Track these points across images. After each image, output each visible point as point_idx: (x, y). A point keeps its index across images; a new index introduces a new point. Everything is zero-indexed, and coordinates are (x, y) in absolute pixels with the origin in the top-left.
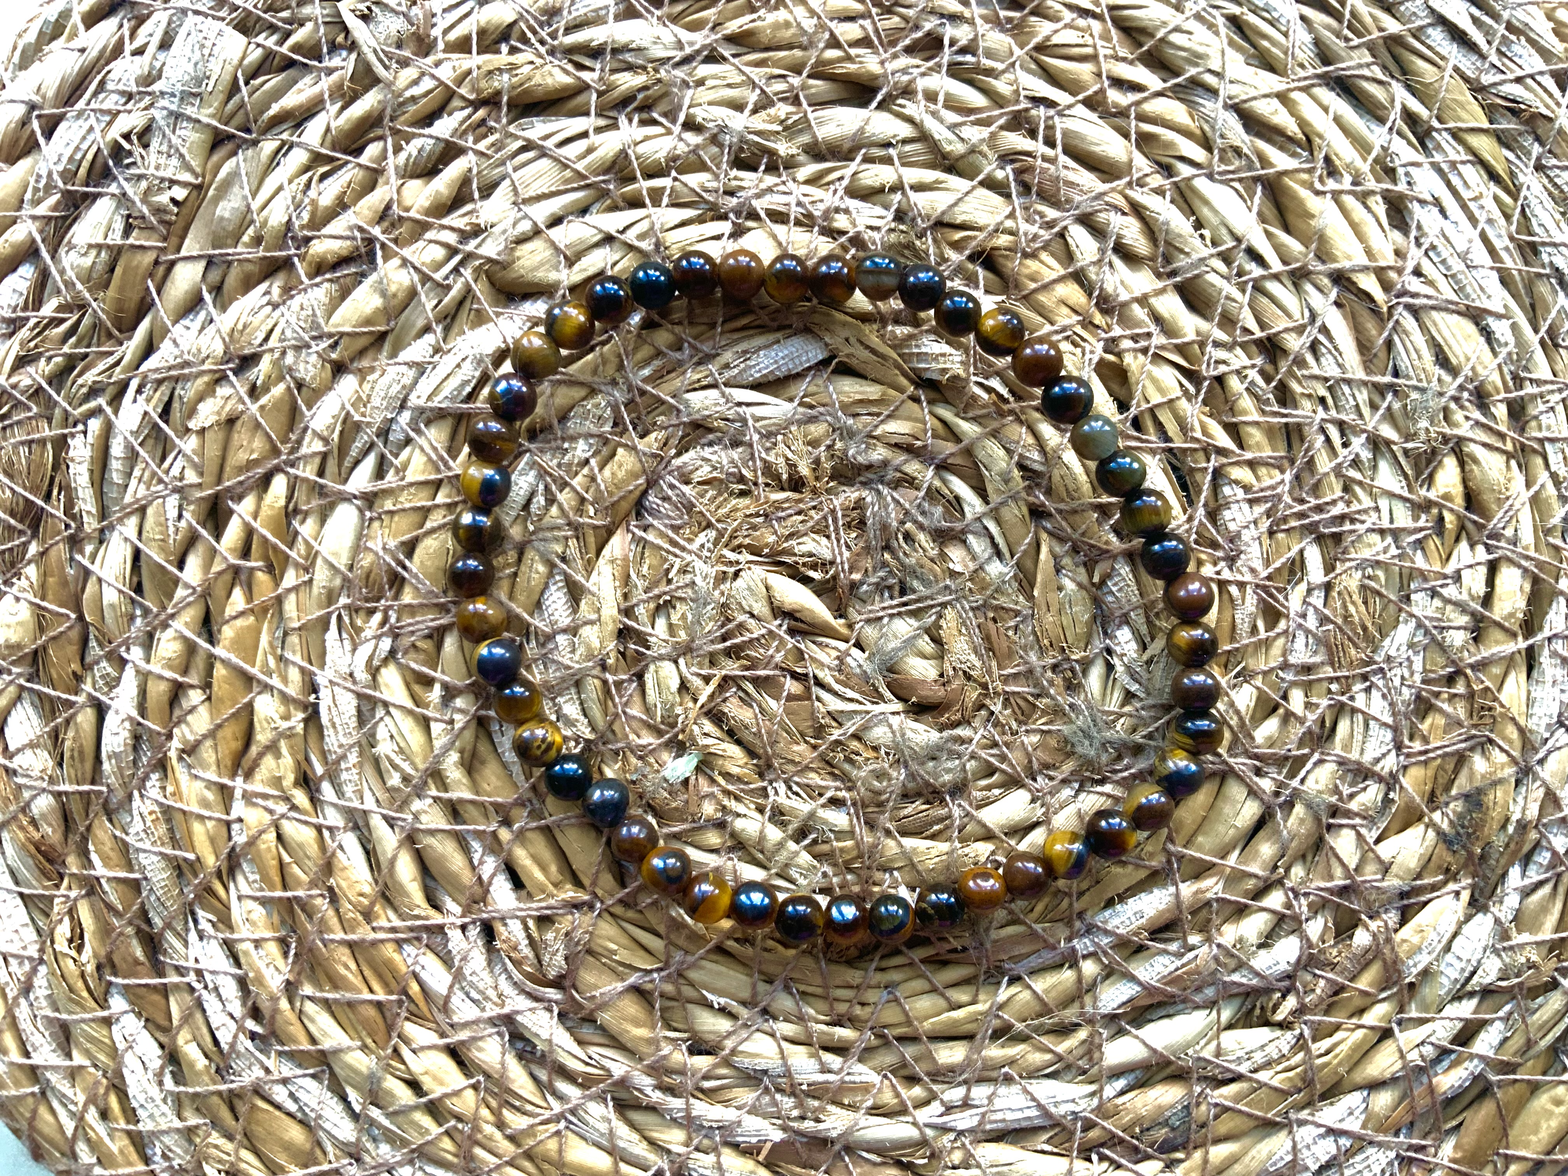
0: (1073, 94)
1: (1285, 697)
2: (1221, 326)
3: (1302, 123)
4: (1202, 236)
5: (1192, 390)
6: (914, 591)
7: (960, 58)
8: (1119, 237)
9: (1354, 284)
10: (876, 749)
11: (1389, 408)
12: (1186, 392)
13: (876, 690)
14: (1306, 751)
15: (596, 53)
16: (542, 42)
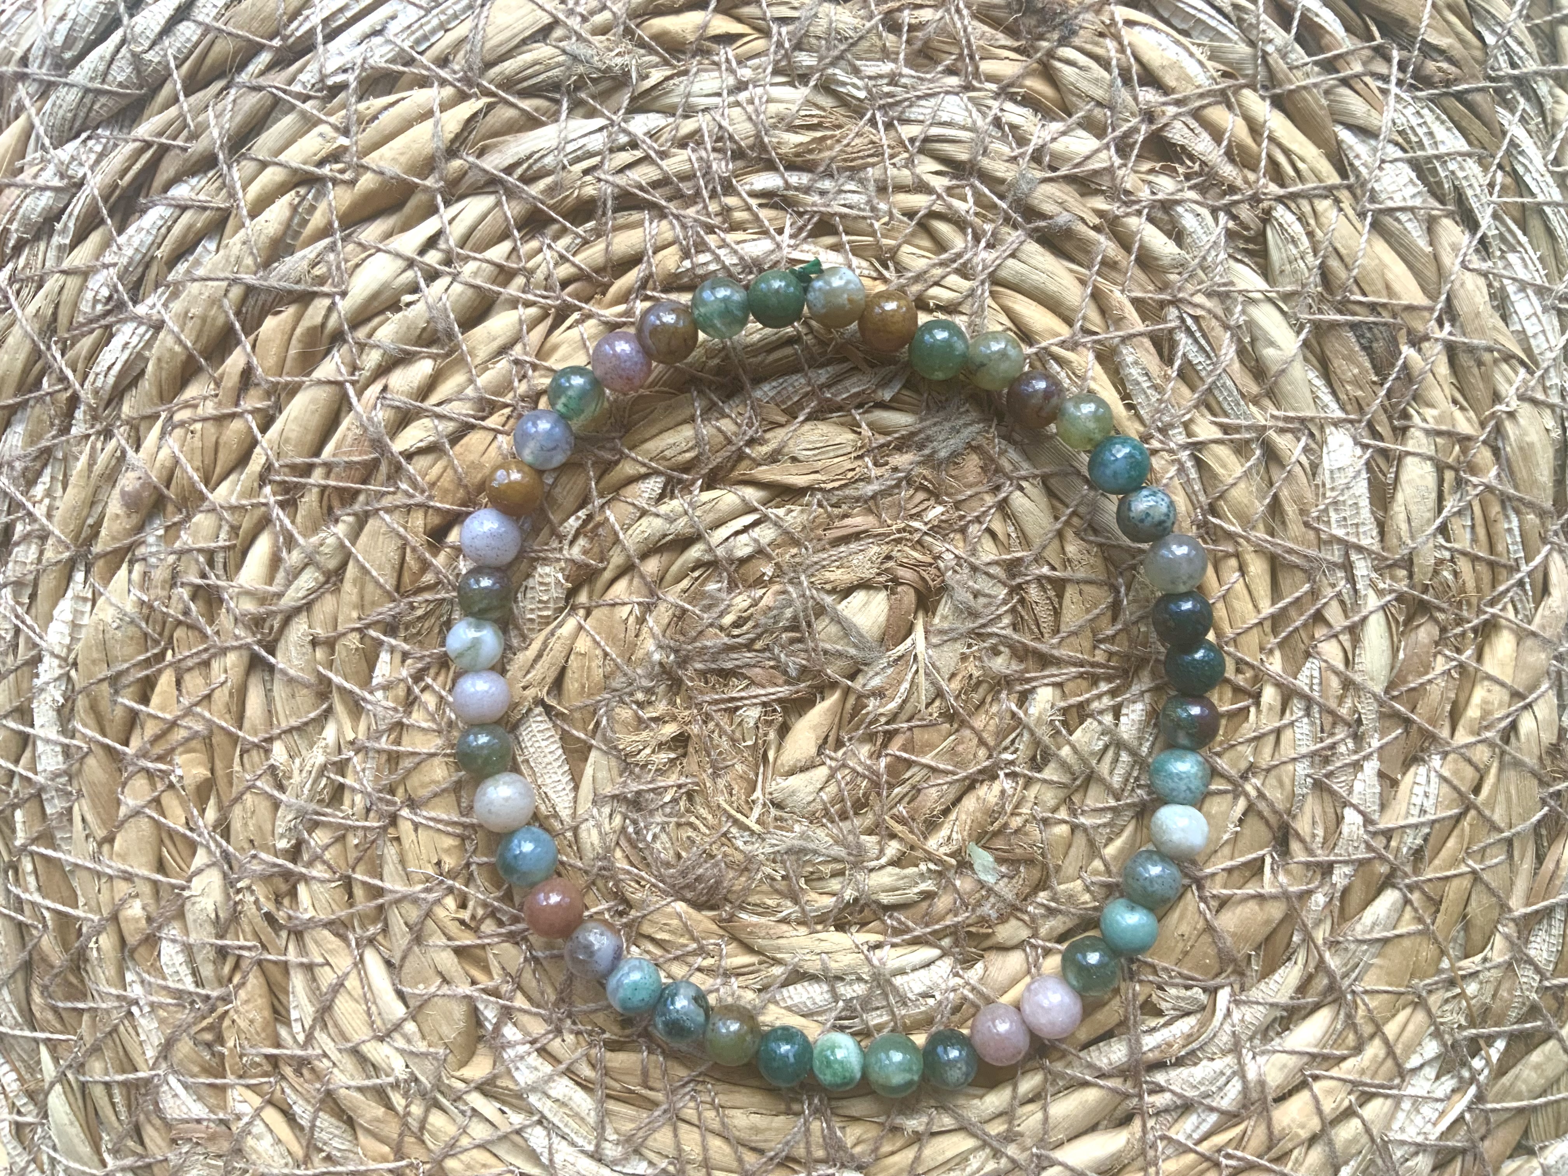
0: (255, 443)
1: (910, 214)
2: (505, 284)
3: (281, 189)
4: (408, 305)
5: (576, 316)
6: (795, 618)
7: (219, 565)
8: (410, 395)
9: (457, 136)
10: (964, 658)
11: (593, 97)
12: (578, 322)
13: (900, 658)
14: (968, 192)
15: (222, 953)
16: (213, 1010)
